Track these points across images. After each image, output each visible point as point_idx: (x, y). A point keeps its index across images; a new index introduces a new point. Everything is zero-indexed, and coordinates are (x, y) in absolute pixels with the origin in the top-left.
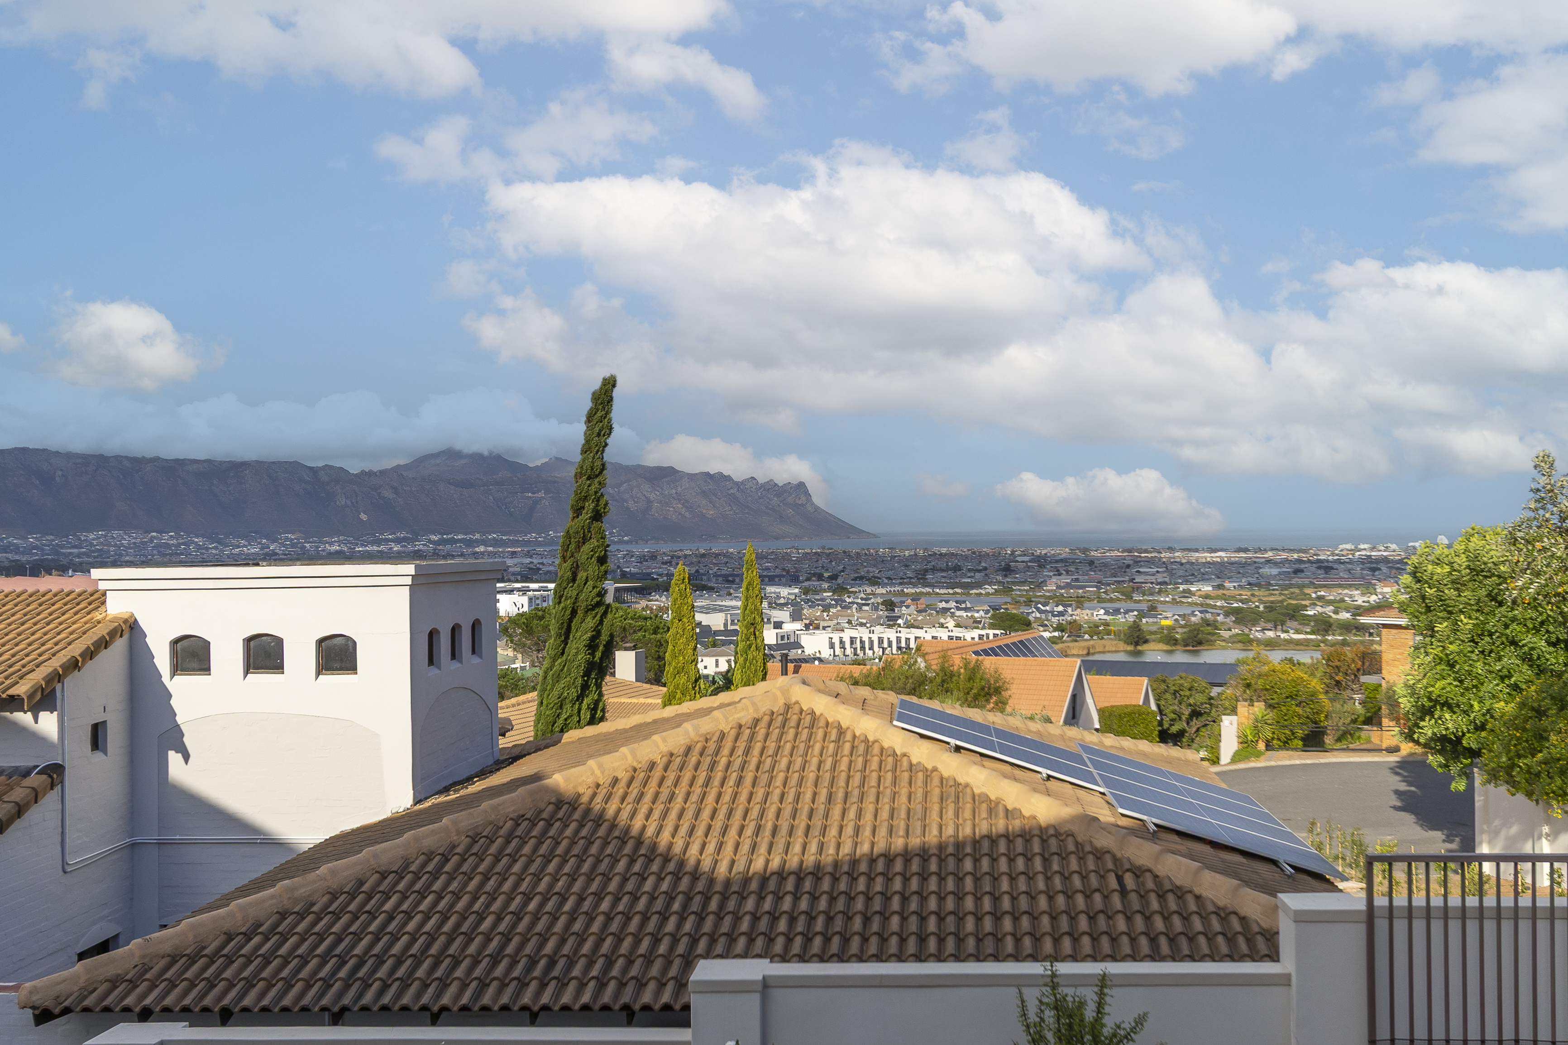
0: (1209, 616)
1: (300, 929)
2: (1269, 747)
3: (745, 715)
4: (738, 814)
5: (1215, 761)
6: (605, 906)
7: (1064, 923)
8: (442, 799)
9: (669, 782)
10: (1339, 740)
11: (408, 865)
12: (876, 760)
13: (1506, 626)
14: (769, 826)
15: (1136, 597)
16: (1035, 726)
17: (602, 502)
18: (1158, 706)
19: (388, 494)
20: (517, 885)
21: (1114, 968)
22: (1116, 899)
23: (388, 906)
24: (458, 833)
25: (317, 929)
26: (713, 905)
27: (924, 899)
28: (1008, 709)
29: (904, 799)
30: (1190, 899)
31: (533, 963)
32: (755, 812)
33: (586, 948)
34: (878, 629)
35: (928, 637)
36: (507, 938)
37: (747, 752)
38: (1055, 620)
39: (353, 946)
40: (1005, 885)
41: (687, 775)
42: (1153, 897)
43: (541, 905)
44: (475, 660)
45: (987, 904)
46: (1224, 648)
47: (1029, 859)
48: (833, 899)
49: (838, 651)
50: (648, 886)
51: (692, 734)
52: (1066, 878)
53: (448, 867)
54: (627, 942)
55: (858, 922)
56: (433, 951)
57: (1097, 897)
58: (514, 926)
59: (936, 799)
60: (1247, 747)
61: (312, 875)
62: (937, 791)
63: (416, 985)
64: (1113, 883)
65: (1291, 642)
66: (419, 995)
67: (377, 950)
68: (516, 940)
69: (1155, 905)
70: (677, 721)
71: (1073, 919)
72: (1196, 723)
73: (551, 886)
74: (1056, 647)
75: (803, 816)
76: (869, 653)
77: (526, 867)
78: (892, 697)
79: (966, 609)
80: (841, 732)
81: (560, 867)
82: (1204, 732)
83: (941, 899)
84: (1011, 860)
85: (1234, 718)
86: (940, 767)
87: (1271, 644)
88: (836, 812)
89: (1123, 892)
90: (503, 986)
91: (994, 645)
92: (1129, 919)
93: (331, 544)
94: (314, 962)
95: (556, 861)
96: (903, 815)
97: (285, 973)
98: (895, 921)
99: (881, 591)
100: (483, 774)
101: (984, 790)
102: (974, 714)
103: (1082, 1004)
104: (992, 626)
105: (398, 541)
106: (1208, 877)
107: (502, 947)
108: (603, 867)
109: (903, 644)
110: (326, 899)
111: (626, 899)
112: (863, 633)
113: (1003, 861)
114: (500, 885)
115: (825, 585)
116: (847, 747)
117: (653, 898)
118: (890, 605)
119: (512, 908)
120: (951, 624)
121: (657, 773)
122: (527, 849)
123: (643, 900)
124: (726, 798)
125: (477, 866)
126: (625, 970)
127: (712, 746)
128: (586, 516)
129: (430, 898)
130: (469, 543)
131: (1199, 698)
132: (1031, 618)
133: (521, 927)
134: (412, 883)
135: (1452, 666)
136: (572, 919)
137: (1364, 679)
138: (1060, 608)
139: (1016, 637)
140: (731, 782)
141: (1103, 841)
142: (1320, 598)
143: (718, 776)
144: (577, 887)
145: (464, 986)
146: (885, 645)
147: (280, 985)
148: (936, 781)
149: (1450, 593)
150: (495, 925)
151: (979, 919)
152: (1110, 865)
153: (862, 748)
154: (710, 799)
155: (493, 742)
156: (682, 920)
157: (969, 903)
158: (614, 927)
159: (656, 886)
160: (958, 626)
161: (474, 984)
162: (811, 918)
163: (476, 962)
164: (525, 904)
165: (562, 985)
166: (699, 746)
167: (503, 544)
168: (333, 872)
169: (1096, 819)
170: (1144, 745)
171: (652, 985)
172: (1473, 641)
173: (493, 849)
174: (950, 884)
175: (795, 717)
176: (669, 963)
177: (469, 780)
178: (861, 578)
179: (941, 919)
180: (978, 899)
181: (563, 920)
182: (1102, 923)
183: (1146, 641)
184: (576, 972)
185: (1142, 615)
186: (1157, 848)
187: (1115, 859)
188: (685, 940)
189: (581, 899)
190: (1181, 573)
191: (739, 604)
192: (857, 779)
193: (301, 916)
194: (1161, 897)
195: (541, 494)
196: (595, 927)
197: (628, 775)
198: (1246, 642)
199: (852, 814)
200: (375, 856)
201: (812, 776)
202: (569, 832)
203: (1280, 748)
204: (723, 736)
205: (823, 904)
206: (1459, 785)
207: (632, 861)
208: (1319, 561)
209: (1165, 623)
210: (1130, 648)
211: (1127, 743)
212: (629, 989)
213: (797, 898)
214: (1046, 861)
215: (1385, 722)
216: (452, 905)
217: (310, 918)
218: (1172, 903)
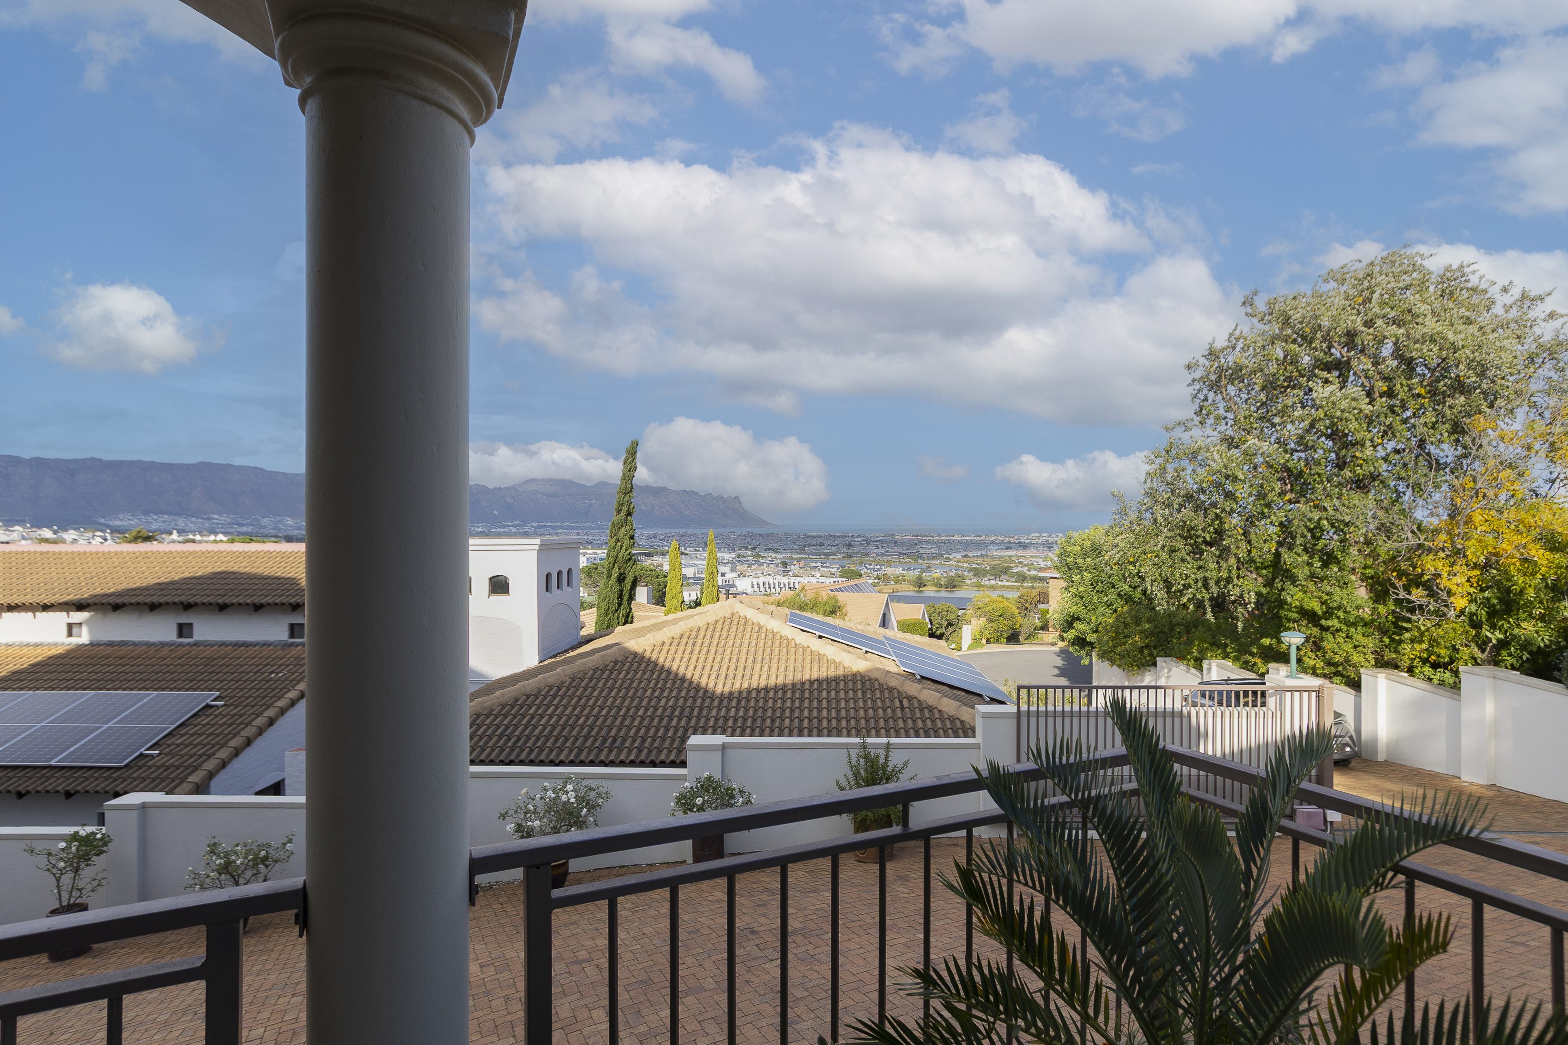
0: (959, 572)
1: (487, 722)
2: (988, 641)
3: (711, 619)
4: (708, 668)
5: (960, 649)
6: (641, 713)
7: (872, 723)
8: (553, 660)
9: (672, 652)
10: (1026, 639)
11: (540, 692)
12: (778, 642)
13: (1110, 577)
14: (724, 674)
15: (920, 561)
16: (860, 627)
17: (632, 506)
18: (930, 620)
19: (510, 500)
20: (596, 702)
21: (894, 740)
22: (899, 711)
23: (531, 712)
24: (565, 676)
25: (496, 722)
26: (696, 713)
27: (802, 711)
28: (847, 618)
29: (792, 661)
30: (936, 711)
31: (605, 740)
32: (716, 668)
33: (632, 733)
34: (778, 577)
35: (805, 582)
36: (592, 728)
37: (712, 637)
38: (875, 573)
39: (514, 731)
40: (843, 705)
41: (681, 648)
42: (917, 710)
43: (609, 712)
44: (569, 589)
45: (834, 713)
46: (967, 590)
47: (855, 692)
48: (756, 711)
49: (756, 589)
50: (662, 703)
51: (684, 628)
52: (874, 701)
53: (560, 693)
54: (652, 730)
55: (768, 721)
56: (555, 733)
57: (889, 710)
58: (595, 722)
59: (809, 662)
60: (976, 640)
61: (492, 696)
62: (809, 658)
63: (547, 750)
64: (897, 704)
65: (1004, 586)
66: (548, 755)
67: (526, 733)
68: (596, 729)
69: (918, 715)
70: (676, 622)
71: (877, 721)
72: (950, 629)
73: (613, 703)
74: (877, 588)
75: (741, 669)
76: (773, 590)
77: (600, 694)
78: (786, 611)
79: (826, 567)
80: (760, 628)
81: (618, 693)
82: (955, 634)
83: (811, 711)
84: (846, 692)
85: (969, 626)
86: (811, 646)
87: (993, 588)
88: (758, 668)
89: (902, 708)
90: (590, 751)
91: (841, 586)
92: (905, 721)
93: (478, 527)
94: (495, 738)
95: (615, 690)
96: (792, 669)
97: (481, 744)
98: (787, 721)
99: (780, 556)
100: (573, 648)
101: (833, 657)
102: (829, 620)
103: (877, 756)
104: (841, 577)
105: (514, 526)
106: (945, 700)
107: (590, 732)
108: (639, 694)
109: (792, 586)
110: (499, 708)
111: (651, 709)
112: (770, 579)
113: (842, 693)
114: (587, 702)
115: (749, 553)
116: (763, 635)
117: (665, 709)
118: (785, 564)
119: (594, 713)
120: (818, 574)
121: (666, 647)
122: (600, 685)
123: (660, 710)
124: (701, 660)
125: (575, 693)
126: (652, 744)
127: (694, 634)
128: (623, 513)
129: (552, 708)
130: (554, 528)
131: (952, 617)
132: (862, 572)
133: (599, 723)
134: (543, 701)
135: (1082, 598)
136: (624, 719)
137: (1040, 606)
138: (878, 567)
139: (853, 582)
140: (704, 652)
141: (893, 683)
142: (1020, 563)
143: (697, 649)
144: (626, 703)
145: (571, 751)
146: (782, 586)
147: (478, 749)
148: (809, 653)
149: (1080, 561)
150: (585, 721)
151: (829, 721)
152: (896, 695)
153: (771, 635)
154: (693, 660)
155: (578, 633)
156: (680, 720)
157: (825, 713)
158: (646, 723)
159: (666, 703)
160: (822, 576)
161: (576, 750)
162: (745, 720)
163: (577, 739)
164: (600, 712)
165: (620, 751)
166: (687, 634)
167: (572, 528)
168: (503, 695)
169: (889, 672)
170: (917, 637)
171: (665, 751)
172: (1092, 585)
173: (583, 684)
174: (815, 704)
175: (737, 620)
176: (673, 741)
177: (567, 651)
178: (769, 549)
179: (810, 721)
180: (829, 711)
181: (619, 719)
182: (891, 723)
183: (925, 585)
184: (627, 744)
185: (923, 571)
186: (920, 686)
187: (899, 692)
188: (681, 729)
189: (629, 709)
190: (945, 548)
191: (704, 563)
192: (768, 651)
193: (487, 716)
194: (921, 711)
195: (594, 501)
196: (636, 723)
197: (651, 648)
198: (979, 586)
199: (765, 668)
200: (524, 687)
201: (745, 650)
202: (621, 676)
203: (994, 643)
204: (699, 629)
205: (751, 713)
206: (1085, 662)
207: (654, 691)
208: (1020, 543)
209: (935, 575)
210: (917, 589)
211: (909, 636)
212: (654, 753)
213: (737, 710)
214: (864, 693)
215: (1050, 629)
216: (563, 712)
217: (492, 717)
218: (927, 713)
